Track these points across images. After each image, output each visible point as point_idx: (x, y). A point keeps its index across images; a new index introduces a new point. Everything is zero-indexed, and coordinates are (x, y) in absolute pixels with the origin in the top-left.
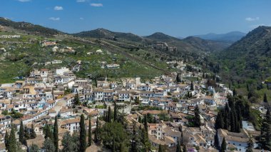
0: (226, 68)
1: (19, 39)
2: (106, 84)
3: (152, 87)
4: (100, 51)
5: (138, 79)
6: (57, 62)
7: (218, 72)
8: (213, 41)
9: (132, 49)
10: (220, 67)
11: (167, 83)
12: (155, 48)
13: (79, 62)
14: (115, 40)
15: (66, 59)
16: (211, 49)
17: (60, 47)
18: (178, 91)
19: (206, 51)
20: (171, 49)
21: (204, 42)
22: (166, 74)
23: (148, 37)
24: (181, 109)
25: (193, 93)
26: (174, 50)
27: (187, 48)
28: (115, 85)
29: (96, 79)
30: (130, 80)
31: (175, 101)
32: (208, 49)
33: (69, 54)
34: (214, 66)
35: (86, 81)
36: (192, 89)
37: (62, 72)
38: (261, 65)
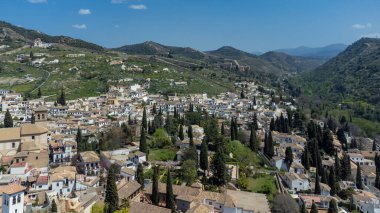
0: (310, 91)
1: (86, 58)
2: (176, 98)
3: (218, 101)
4: (166, 69)
5: (205, 95)
6: (129, 80)
7: (297, 96)
8: (303, 58)
9: (194, 68)
10: (302, 90)
11: (232, 98)
12: (222, 67)
13: (149, 79)
14: (170, 56)
15: (136, 77)
16: (299, 70)
17: (127, 66)
18: (241, 104)
19: (291, 71)
20: (242, 68)
21: (289, 59)
22: (231, 91)
23: (212, 52)
24: (243, 118)
25: (255, 107)
26: (246, 70)
27: (265, 68)
28: (184, 99)
29: (167, 94)
30: (198, 96)
31: (238, 112)
32: (293, 68)
33: (137, 72)
34: (294, 89)
35: (157, 96)
36: (255, 104)
37: (135, 88)
38: (348, 87)
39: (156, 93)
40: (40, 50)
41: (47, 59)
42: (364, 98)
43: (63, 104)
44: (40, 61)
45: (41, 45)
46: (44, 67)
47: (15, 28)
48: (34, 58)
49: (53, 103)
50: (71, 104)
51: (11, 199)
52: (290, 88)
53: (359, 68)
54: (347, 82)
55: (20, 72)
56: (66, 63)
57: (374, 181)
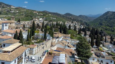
0: (92, 25)
1: (26, 11)
4: (50, 15)
5: (61, 22)
11: (69, 23)
13: (45, 17)
15: (41, 17)
17: (39, 13)
18: (72, 25)
20: (72, 18)
22: (69, 21)
27: (79, 19)
29: (50, 21)
33: (41, 15)
34: (88, 24)
37: (41, 19)
38: (103, 23)
39: (47, 21)
40: (12, 9)
41: (15, 11)
42: (108, 26)
43: (19, 22)
44: (13, 11)
45: (13, 7)
46: (14, 13)
47: (5, 4)
48: (11, 10)
49: (16, 22)
50: (22, 22)
51: (5, 24)
52: (86, 24)
53: (107, 18)
54: (103, 22)
55: (7, 14)
56: (20, 12)
57: (110, 42)
